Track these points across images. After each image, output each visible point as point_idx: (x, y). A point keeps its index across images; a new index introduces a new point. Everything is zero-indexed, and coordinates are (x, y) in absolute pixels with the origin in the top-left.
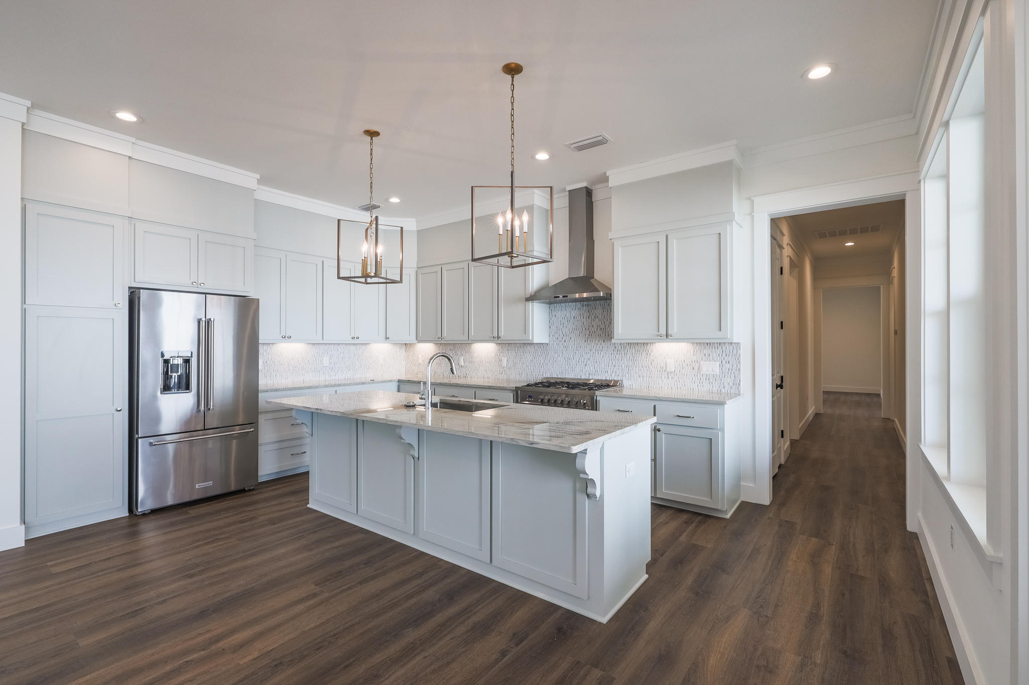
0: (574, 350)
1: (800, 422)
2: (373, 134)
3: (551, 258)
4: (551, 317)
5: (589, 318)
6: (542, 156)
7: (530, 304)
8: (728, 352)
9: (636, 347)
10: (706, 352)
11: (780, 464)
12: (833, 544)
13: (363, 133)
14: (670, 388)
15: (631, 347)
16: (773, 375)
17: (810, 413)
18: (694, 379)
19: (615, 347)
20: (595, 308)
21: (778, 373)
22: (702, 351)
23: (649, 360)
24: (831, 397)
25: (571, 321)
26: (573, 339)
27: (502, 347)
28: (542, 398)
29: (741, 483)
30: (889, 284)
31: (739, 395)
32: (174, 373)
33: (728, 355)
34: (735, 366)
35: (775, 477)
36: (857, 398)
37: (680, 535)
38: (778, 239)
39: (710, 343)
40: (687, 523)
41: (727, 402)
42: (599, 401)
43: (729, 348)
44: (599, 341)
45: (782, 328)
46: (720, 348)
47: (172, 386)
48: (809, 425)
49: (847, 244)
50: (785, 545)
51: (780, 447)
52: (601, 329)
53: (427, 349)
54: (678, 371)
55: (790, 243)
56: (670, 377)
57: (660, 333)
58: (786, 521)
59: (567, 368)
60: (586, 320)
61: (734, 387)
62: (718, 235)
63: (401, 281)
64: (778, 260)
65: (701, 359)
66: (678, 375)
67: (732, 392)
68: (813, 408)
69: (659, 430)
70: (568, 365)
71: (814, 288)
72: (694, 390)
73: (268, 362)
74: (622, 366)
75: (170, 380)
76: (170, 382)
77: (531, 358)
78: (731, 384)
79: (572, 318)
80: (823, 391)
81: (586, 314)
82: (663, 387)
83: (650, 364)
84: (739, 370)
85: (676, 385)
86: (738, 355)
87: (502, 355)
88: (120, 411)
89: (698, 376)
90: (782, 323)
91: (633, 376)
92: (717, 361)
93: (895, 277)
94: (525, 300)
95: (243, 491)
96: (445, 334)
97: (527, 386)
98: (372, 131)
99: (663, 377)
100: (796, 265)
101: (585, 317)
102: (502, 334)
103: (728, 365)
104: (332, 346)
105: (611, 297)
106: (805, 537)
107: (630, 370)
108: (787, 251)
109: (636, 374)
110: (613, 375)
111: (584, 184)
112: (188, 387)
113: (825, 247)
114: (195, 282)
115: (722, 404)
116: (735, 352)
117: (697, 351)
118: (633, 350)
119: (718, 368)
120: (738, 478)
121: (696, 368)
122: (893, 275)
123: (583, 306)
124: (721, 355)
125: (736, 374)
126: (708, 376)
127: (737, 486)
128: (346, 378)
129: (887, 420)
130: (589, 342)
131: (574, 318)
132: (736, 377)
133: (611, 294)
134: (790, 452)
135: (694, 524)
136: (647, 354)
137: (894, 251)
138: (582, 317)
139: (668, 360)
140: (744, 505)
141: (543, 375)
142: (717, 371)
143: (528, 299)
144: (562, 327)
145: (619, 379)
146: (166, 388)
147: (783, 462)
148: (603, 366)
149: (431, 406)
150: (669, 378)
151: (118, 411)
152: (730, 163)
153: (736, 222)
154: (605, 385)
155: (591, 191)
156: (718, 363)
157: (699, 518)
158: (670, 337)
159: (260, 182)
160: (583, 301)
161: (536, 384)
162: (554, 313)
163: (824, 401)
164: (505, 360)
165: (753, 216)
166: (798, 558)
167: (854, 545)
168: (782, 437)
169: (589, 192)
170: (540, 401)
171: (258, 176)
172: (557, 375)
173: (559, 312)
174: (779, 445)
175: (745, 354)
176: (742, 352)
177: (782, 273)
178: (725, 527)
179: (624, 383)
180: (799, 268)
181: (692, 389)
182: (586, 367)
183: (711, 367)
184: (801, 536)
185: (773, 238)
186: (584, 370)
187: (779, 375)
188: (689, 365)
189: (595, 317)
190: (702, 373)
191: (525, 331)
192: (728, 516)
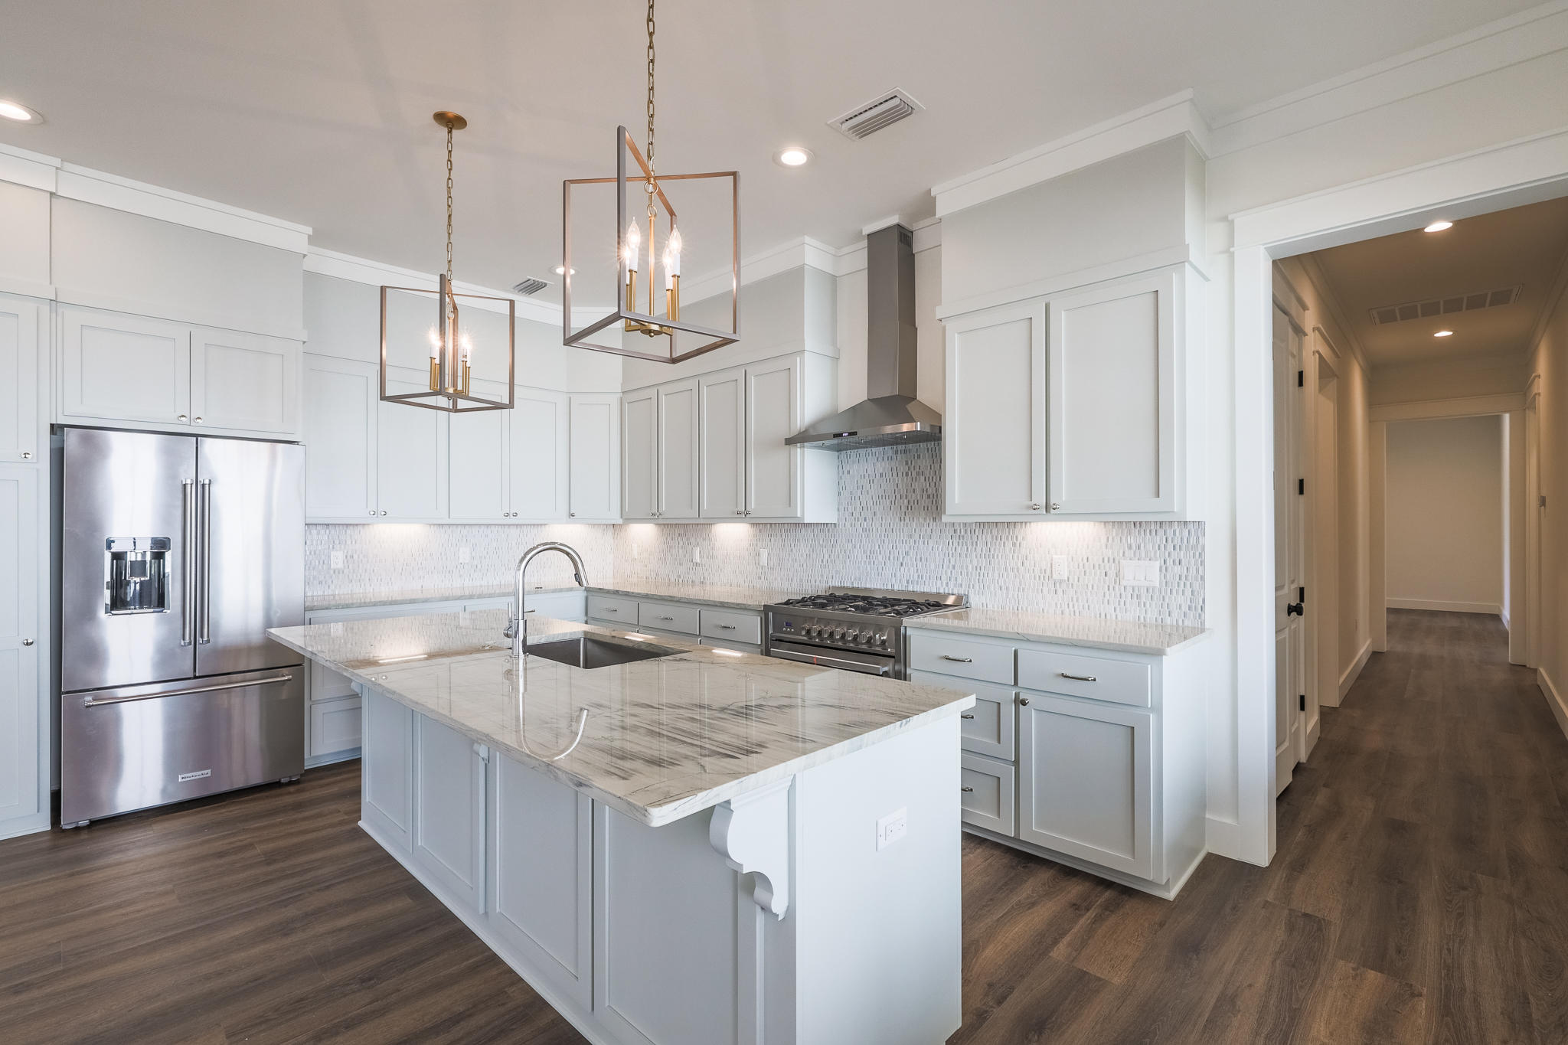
0: (880, 536)
1: (1341, 672)
2: (451, 122)
3: (735, 332)
4: (841, 474)
5: (907, 474)
6: (794, 157)
7: (799, 450)
8: (1178, 541)
9: (995, 531)
10: (1131, 540)
11: (1299, 763)
12: (1420, 995)
13: (433, 121)
14: (1059, 612)
15: (985, 531)
16: (1278, 588)
17: (1362, 651)
18: (1107, 597)
19: (955, 531)
20: (919, 457)
21: (1293, 582)
22: (1124, 539)
23: (1018, 557)
24: (1405, 621)
25: (876, 481)
26: (879, 515)
27: (760, 531)
28: (808, 628)
29: (1207, 816)
30: (1525, 410)
31: (1203, 630)
32: (135, 577)
33: (1178, 547)
34: (1193, 570)
35: (1284, 799)
36: (1454, 623)
37: (1056, 942)
38: (1293, 313)
39: (1141, 523)
40: (1077, 908)
41: (1168, 650)
42: (910, 637)
43: (1181, 532)
44: (925, 519)
45: (1301, 492)
46: (1161, 532)
47: (129, 599)
48: (1360, 677)
49: (1437, 335)
50: (1301, 987)
51: (1298, 729)
52: (929, 497)
53: (644, 533)
54: (1076, 580)
55: (1320, 326)
56: (1060, 591)
57: (1034, 502)
58: (1306, 915)
59: (869, 568)
60: (903, 480)
61: (1191, 614)
62: (1151, 297)
63: (511, 405)
64: (1294, 356)
65: (1121, 555)
66: (1075, 586)
67: (1186, 624)
68: (1368, 643)
69: (1024, 703)
70: (870, 563)
71: (1370, 422)
72: (1108, 617)
73: (355, 557)
74: (967, 566)
75: (126, 589)
76: (126, 594)
77: (807, 552)
78: (1185, 608)
79: (878, 475)
80: (1387, 609)
81: (903, 468)
82: (1045, 611)
83: (1020, 564)
84: (1202, 578)
85: (1071, 606)
86: (1199, 546)
87: (760, 544)
88: (32, 643)
89: (1117, 589)
90: (1301, 482)
91: (989, 587)
92: (1156, 560)
93: (1539, 394)
94: (784, 442)
95: (277, 785)
96: (663, 508)
97: (785, 604)
98: (450, 115)
99: (1045, 590)
100: (1332, 374)
101: (900, 474)
102: (752, 505)
103: (1177, 569)
104: (475, 529)
105: (940, 432)
106: (1351, 965)
107: (982, 575)
108: (1314, 345)
109: (993, 583)
110: (951, 585)
111: (893, 220)
112: (161, 603)
113: (1391, 340)
114: (183, 416)
115: (1157, 653)
116: (1193, 541)
117: (1113, 538)
118: (989, 536)
119: (1158, 573)
120: (1200, 803)
121: (1112, 574)
122: (1536, 391)
123: (896, 452)
124: (1163, 546)
125: (1196, 586)
126: (1136, 589)
127: (1196, 823)
128: (503, 583)
129: (1519, 668)
130: (907, 520)
131: (881, 475)
132: (1196, 593)
133: (940, 428)
134: (1319, 735)
135: (1091, 914)
136: (1014, 545)
137: (1540, 341)
138: (895, 474)
139: (1054, 556)
140: (1213, 862)
141: (827, 582)
142: (1155, 579)
143: (790, 441)
144: (859, 492)
145: (962, 592)
146: (118, 603)
147: (1303, 759)
148: (933, 567)
149: (524, 652)
150: (1058, 592)
151: (27, 644)
152: (1179, 142)
153: (1191, 264)
154: (934, 604)
155: (910, 235)
156: (1157, 564)
157: (1108, 894)
158: (1052, 511)
159: (313, 240)
160: (897, 444)
161: (803, 601)
162: (847, 468)
163: (1388, 628)
164: (764, 553)
165: (1232, 255)
166: (1331, 1034)
167: (1475, 1000)
168: (1302, 708)
169: (903, 236)
170: (803, 633)
171: (310, 231)
172: (852, 583)
173: (855, 466)
174: (1296, 725)
175: (1215, 544)
176: (1208, 541)
177: (1301, 384)
178: (1161, 925)
179: (971, 600)
180: (1338, 378)
181: (1103, 615)
182: (902, 569)
183: (1144, 572)
184: (1341, 963)
185: (1278, 306)
186: (898, 574)
187: (1293, 586)
188: (1097, 567)
189: (918, 474)
190: (1124, 583)
191: (790, 501)
192: (1171, 895)
